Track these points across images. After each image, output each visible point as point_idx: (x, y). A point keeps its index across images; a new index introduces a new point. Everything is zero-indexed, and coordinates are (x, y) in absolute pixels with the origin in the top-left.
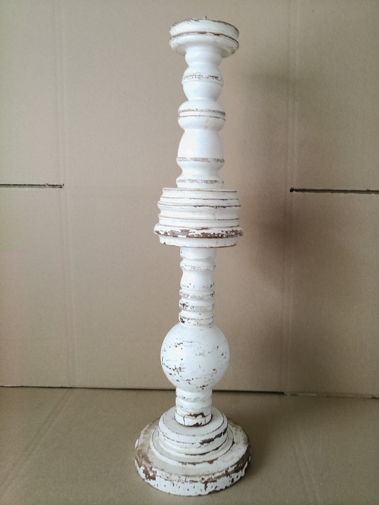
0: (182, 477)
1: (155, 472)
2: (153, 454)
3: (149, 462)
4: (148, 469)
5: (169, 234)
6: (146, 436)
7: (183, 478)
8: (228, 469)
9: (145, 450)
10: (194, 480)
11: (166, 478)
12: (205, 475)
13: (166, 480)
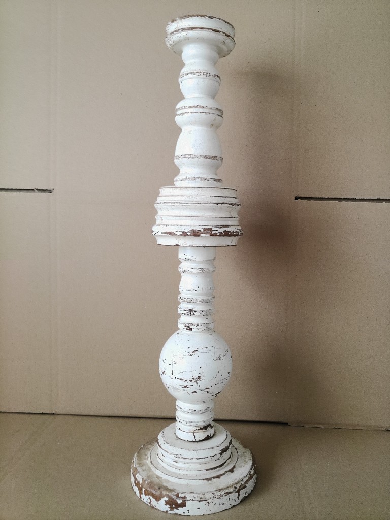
0: (215, 492)
1: (185, 497)
2: (168, 481)
3: (171, 490)
4: (174, 497)
5: (189, 233)
6: (144, 468)
7: (218, 493)
8: (250, 472)
9: (155, 480)
10: (228, 491)
11: (200, 500)
12: (236, 484)
13: (199, 501)
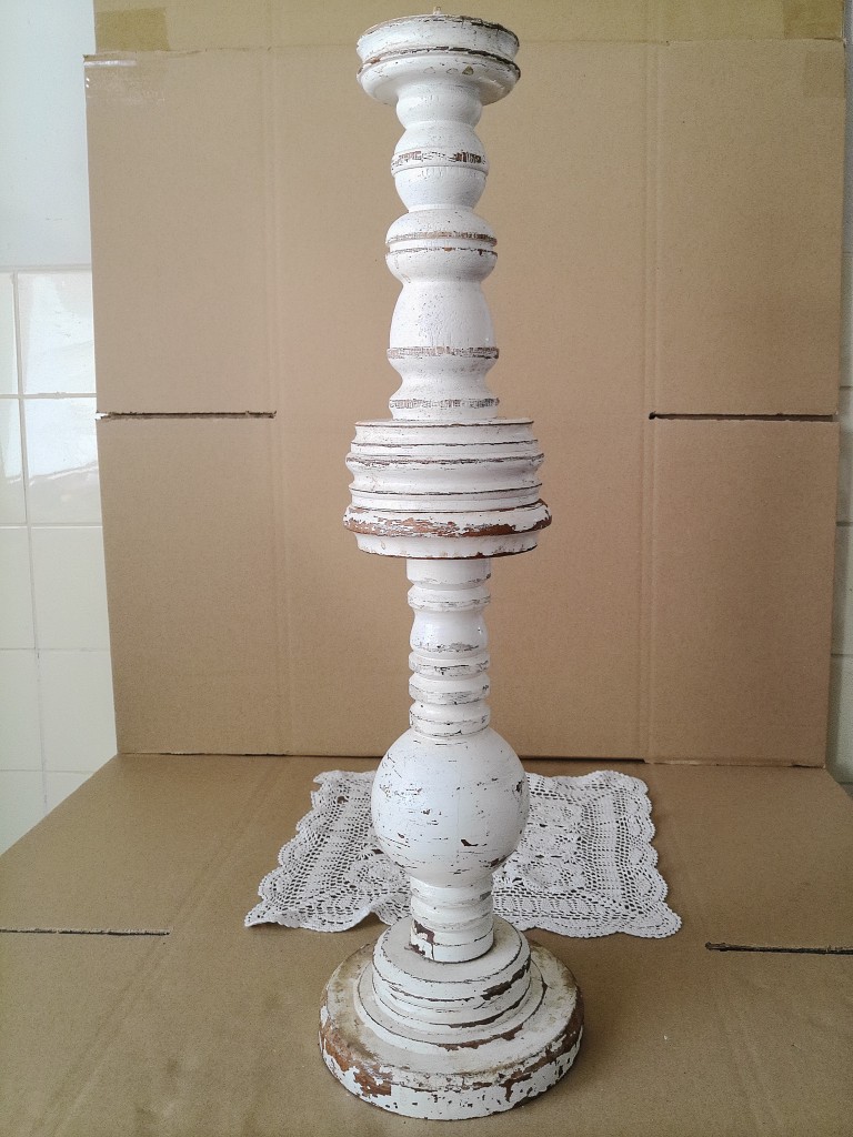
0: (453, 1078)
1: (389, 1076)
2: (371, 1034)
3: (370, 1055)
4: (370, 1071)
6: (341, 995)
7: (458, 1081)
8: (550, 1046)
9: (349, 1027)
10: (484, 1081)
11: (418, 1087)
12: (506, 1068)
13: (417, 1090)
